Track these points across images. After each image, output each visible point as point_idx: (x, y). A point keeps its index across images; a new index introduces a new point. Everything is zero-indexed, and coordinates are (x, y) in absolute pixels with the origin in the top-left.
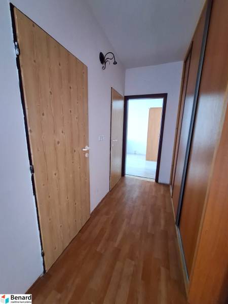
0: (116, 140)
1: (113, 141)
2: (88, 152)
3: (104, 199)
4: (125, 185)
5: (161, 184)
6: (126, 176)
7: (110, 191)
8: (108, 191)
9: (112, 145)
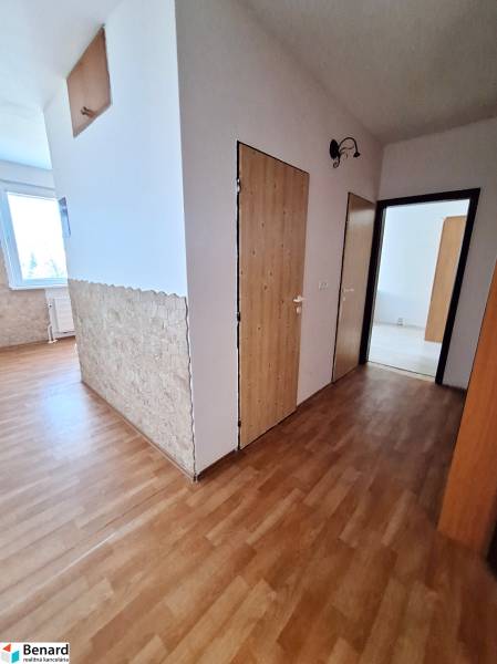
0: (352, 290)
1: (345, 290)
2: (300, 304)
3: (319, 392)
4: (364, 379)
5: (447, 387)
6: (369, 364)
7: (333, 383)
8: (329, 381)
9: (343, 299)
